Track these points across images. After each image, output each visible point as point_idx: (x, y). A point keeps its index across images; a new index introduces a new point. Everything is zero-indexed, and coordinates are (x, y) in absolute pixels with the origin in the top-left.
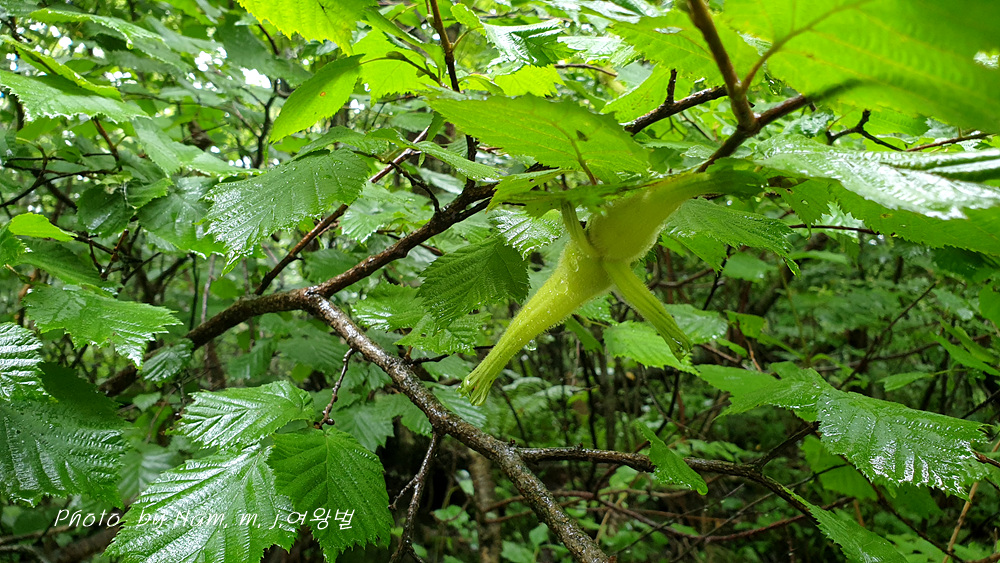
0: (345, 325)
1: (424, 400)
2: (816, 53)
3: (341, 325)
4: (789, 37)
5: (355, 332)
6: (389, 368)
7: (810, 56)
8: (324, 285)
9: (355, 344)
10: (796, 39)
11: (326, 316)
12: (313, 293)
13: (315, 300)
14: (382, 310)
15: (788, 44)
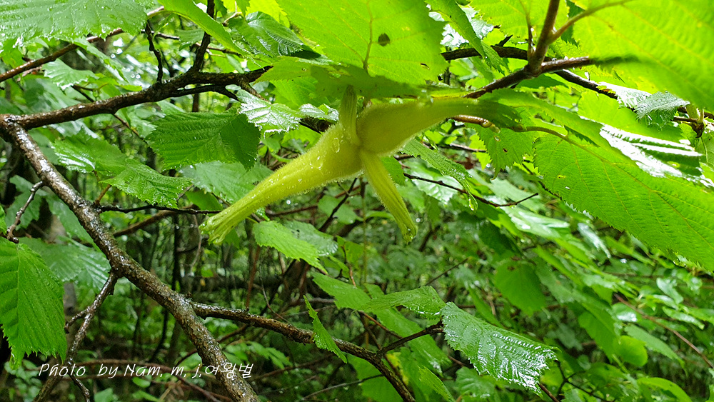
0: (40, 158)
1: (107, 243)
2: (616, 26)
3: (36, 158)
4: (603, 7)
5: (49, 167)
6: (78, 207)
7: (611, 27)
8: (27, 117)
9: (46, 179)
10: (607, 9)
11: (22, 146)
12: (14, 122)
13: (14, 127)
14: (81, 155)
15: (598, 13)
